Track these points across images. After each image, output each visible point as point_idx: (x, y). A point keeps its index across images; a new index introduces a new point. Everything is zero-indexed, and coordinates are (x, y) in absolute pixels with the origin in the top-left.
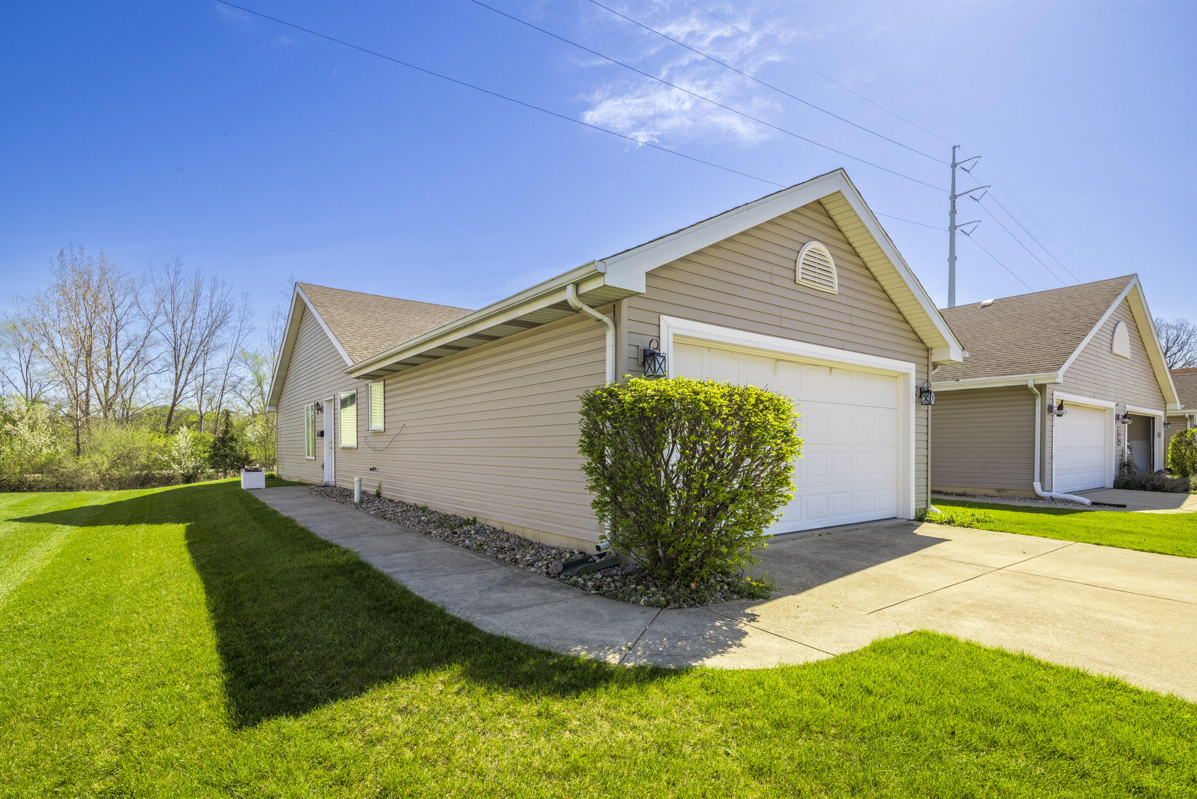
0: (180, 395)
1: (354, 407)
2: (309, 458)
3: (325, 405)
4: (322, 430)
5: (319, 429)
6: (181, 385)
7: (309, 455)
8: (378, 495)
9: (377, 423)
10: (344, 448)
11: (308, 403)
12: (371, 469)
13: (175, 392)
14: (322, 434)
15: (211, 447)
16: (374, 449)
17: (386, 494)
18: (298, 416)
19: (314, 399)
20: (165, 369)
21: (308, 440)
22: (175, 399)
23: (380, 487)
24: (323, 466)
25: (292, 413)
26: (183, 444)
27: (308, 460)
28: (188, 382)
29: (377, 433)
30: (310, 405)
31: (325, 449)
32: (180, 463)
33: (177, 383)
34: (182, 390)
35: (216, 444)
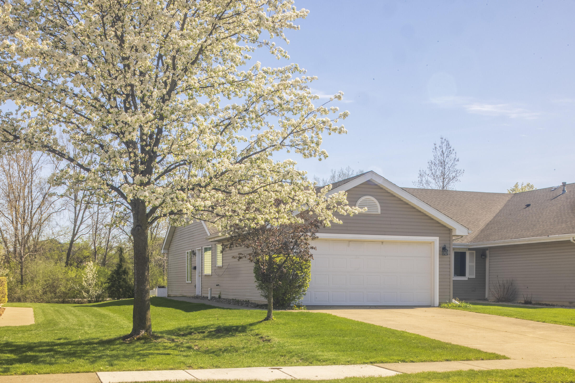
0: (77, 232)
1: (211, 252)
2: (187, 282)
3: (197, 252)
4: (195, 266)
5: (193, 265)
6: (78, 223)
7: (188, 281)
8: (220, 297)
9: (219, 263)
10: (206, 275)
11: (188, 250)
12: (217, 285)
13: (74, 230)
14: (195, 268)
15: (109, 279)
16: (218, 275)
17: (223, 297)
18: (181, 257)
19: (191, 248)
20: (64, 208)
21: (188, 273)
22: (74, 235)
23: (220, 293)
24: (195, 286)
25: (178, 255)
26: (90, 276)
27: (187, 283)
28: (84, 219)
29: (219, 268)
30: (189, 251)
31: (197, 277)
32: (88, 292)
33: (76, 221)
34: (79, 227)
35: (113, 276)
